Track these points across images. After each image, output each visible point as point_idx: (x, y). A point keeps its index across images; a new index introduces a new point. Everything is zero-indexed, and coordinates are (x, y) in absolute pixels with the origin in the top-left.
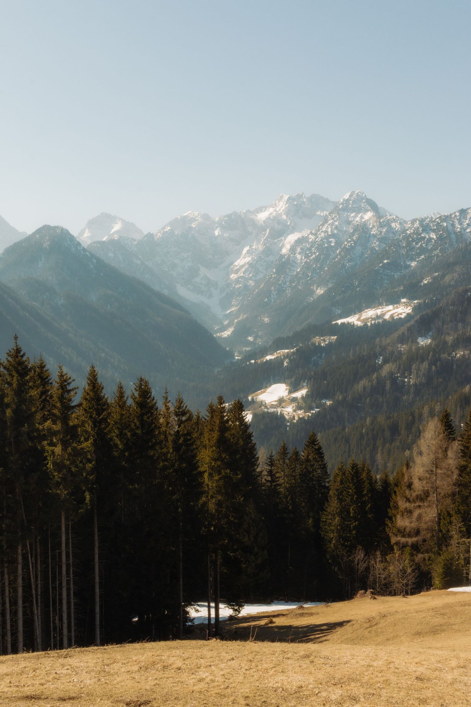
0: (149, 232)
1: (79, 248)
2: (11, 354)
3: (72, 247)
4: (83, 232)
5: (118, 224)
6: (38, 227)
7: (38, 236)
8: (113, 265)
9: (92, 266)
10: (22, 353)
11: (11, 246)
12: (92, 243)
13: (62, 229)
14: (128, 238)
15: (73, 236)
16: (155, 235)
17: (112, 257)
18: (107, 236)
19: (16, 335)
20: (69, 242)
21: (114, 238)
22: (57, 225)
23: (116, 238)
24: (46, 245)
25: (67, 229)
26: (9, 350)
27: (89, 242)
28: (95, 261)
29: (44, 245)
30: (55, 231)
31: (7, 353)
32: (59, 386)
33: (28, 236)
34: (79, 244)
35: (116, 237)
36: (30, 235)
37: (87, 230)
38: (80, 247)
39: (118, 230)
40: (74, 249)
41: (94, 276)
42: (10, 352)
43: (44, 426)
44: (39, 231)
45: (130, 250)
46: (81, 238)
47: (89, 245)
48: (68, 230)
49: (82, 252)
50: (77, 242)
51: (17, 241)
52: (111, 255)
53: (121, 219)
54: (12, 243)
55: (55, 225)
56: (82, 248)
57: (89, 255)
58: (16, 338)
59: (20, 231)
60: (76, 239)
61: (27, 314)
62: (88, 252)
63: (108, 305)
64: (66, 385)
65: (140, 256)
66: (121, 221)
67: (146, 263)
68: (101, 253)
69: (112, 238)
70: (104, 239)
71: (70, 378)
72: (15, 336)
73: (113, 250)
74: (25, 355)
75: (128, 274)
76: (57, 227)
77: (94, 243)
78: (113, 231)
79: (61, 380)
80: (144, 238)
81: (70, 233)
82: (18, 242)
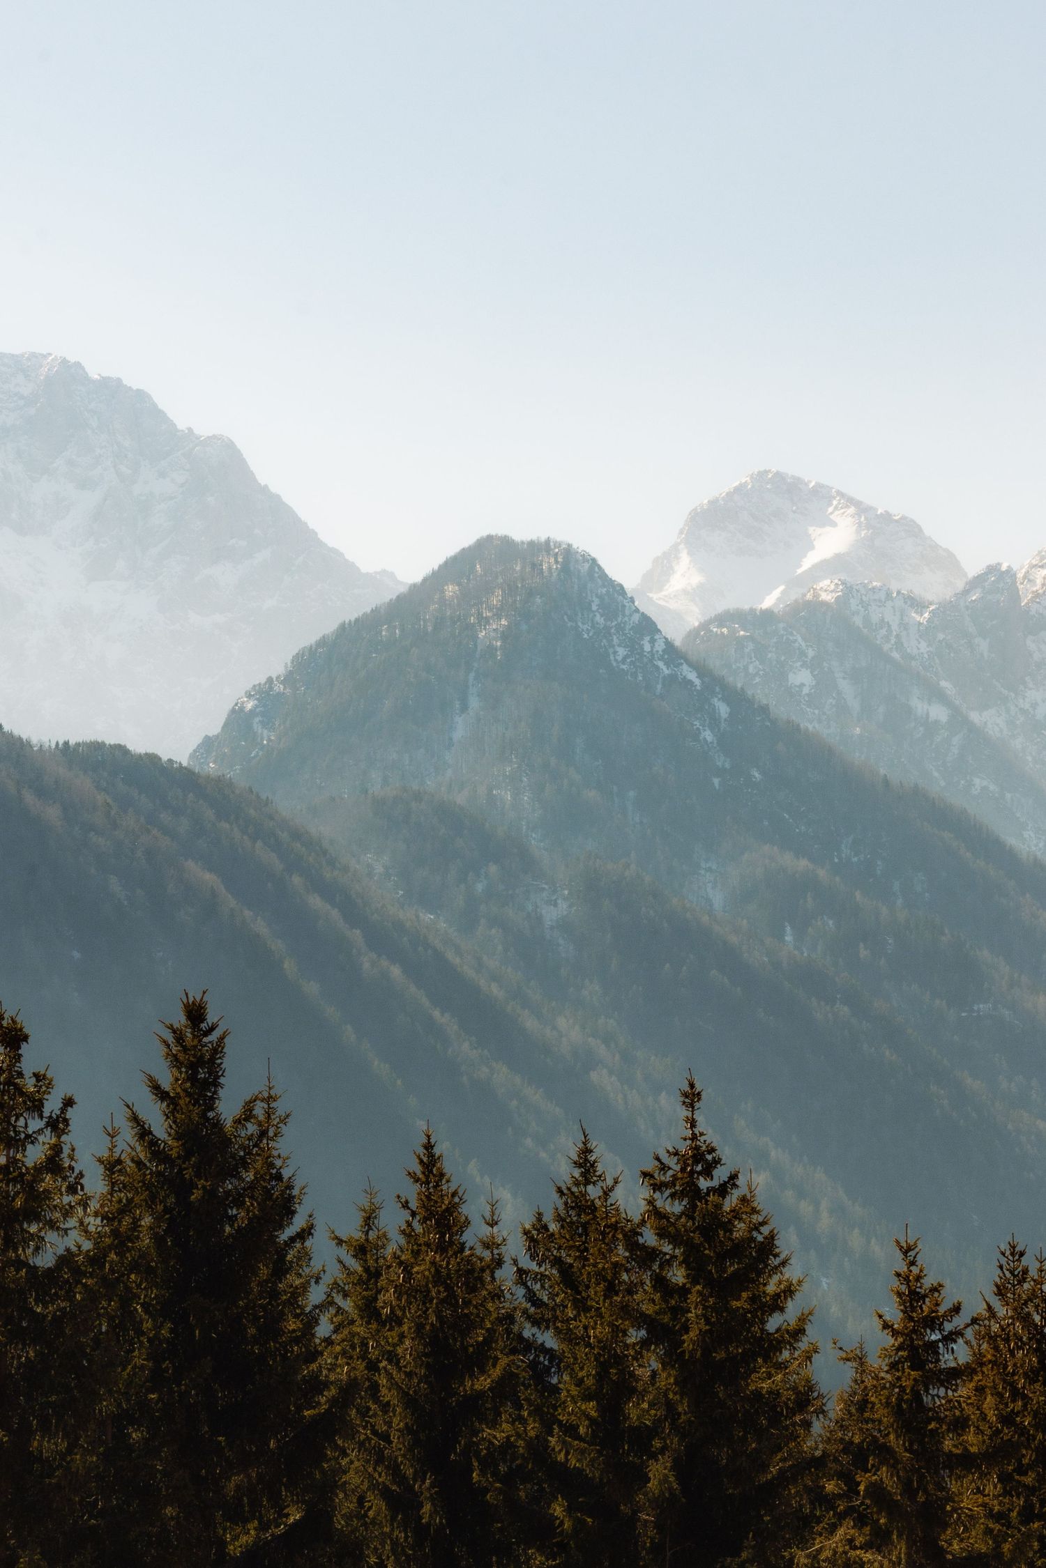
0: (993, 562)
1: (647, 647)
2: (668, 1177)
3: (616, 641)
4: (663, 566)
5: (834, 524)
6: (452, 550)
7: (451, 590)
8: (810, 727)
9: (708, 735)
10: (721, 1174)
11: (322, 642)
12: (710, 622)
13: (568, 552)
14: (888, 595)
15: (621, 590)
16: (1020, 575)
17: (806, 690)
18: (782, 588)
19: (692, 1086)
20: (599, 619)
21: (816, 595)
22: (543, 539)
23: (825, 597)
24: (490, 633)
25: (593, 555)
26: (658, 1159)
27: (694, 618)
28: (723, 709)
29: (482, 634)
30: (533, 565)
31: (645, 1175)
32: (900, 1348)
33: (403, 589)
34: (648, 626)
35: (827, 590)
36: (414, 586)
37: (685, 558)
38: (653, 641)
39: (838, 557)
40: (622, 652)
41: (716, 781)
42: (664, 1168)
43: (819, 1551)
44: (457, 566)
45: (896, 655)
46: (654, 596)
47: (693, 634)
48: (594, 560)
49: (661, 664)
50: (636, 617)
51: (351, 615)
52: (802, 678)
53: (851, 501)
54: (329, 627)
55: (534, 538)
56: (660, 646)
57: (697, 682)
58: (692, 1097)
59: (364, 569)
60: (632, 600)
61: (396, 971)
62: (690, 664)
63: (788, 929)
64: (933, 1346)
65: (943, 684)
66: (852, 510)
67: (975, 717)
68: (751, 669)
69: (809, 597)
70: (768, 602)
71: (957, 1309)
72: (687, 1089)
73: (811, 653)
74: (735, 1186)
75: (882, 771)
76: (546, 547)
77: (722, 619)
78: (809, 561)
79: (911, 1319)
80: (966, 592)
81: (604, 576)
82: (357, 620)
